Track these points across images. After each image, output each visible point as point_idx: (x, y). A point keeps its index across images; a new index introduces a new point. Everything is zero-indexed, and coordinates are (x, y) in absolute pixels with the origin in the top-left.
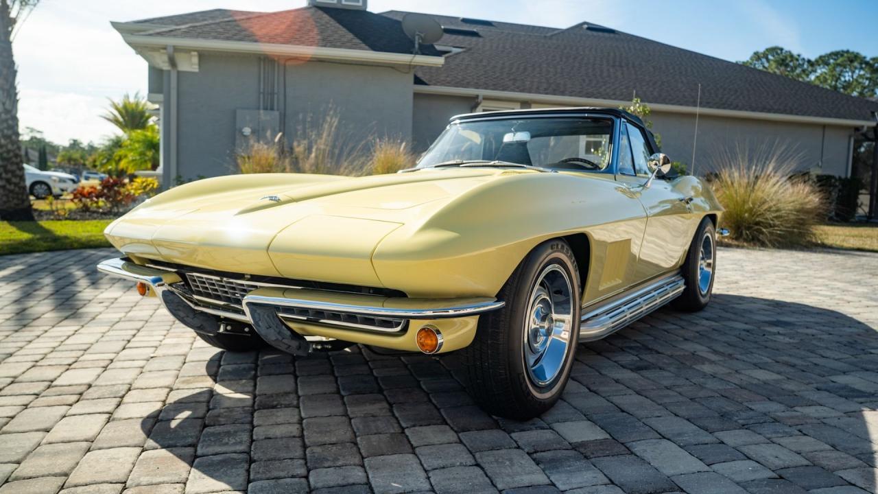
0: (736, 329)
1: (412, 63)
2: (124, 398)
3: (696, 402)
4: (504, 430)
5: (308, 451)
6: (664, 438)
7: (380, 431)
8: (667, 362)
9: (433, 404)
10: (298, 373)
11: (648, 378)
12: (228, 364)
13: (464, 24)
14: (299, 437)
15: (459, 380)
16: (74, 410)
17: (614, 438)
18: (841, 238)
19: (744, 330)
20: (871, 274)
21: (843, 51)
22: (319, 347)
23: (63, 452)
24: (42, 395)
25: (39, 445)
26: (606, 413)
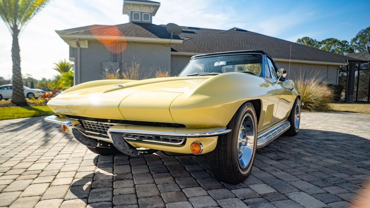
0: (312, 142)
1: (170, 43)
2: (57, 176)
3: (309, 174)
4: (228, 189)
5: (139, 200)
6: (301, 191)
7: (171, 190)
8: (289, 156)
9: (193, 177)
10: (131, 164)
11: (283, 164)
12: (101, 161)
13: (189, 29)
14: (134, 194)
15: (202, 166)
16: (35, 181)
17: (278, 192)
18: (339, 107)
19: (316, 143)
20: (355, 120)
21: (331, 39)
22: (142, 153)
23: (29, 201)
24: (22, 175)
25: (18, 198)
26: (272, 180)
